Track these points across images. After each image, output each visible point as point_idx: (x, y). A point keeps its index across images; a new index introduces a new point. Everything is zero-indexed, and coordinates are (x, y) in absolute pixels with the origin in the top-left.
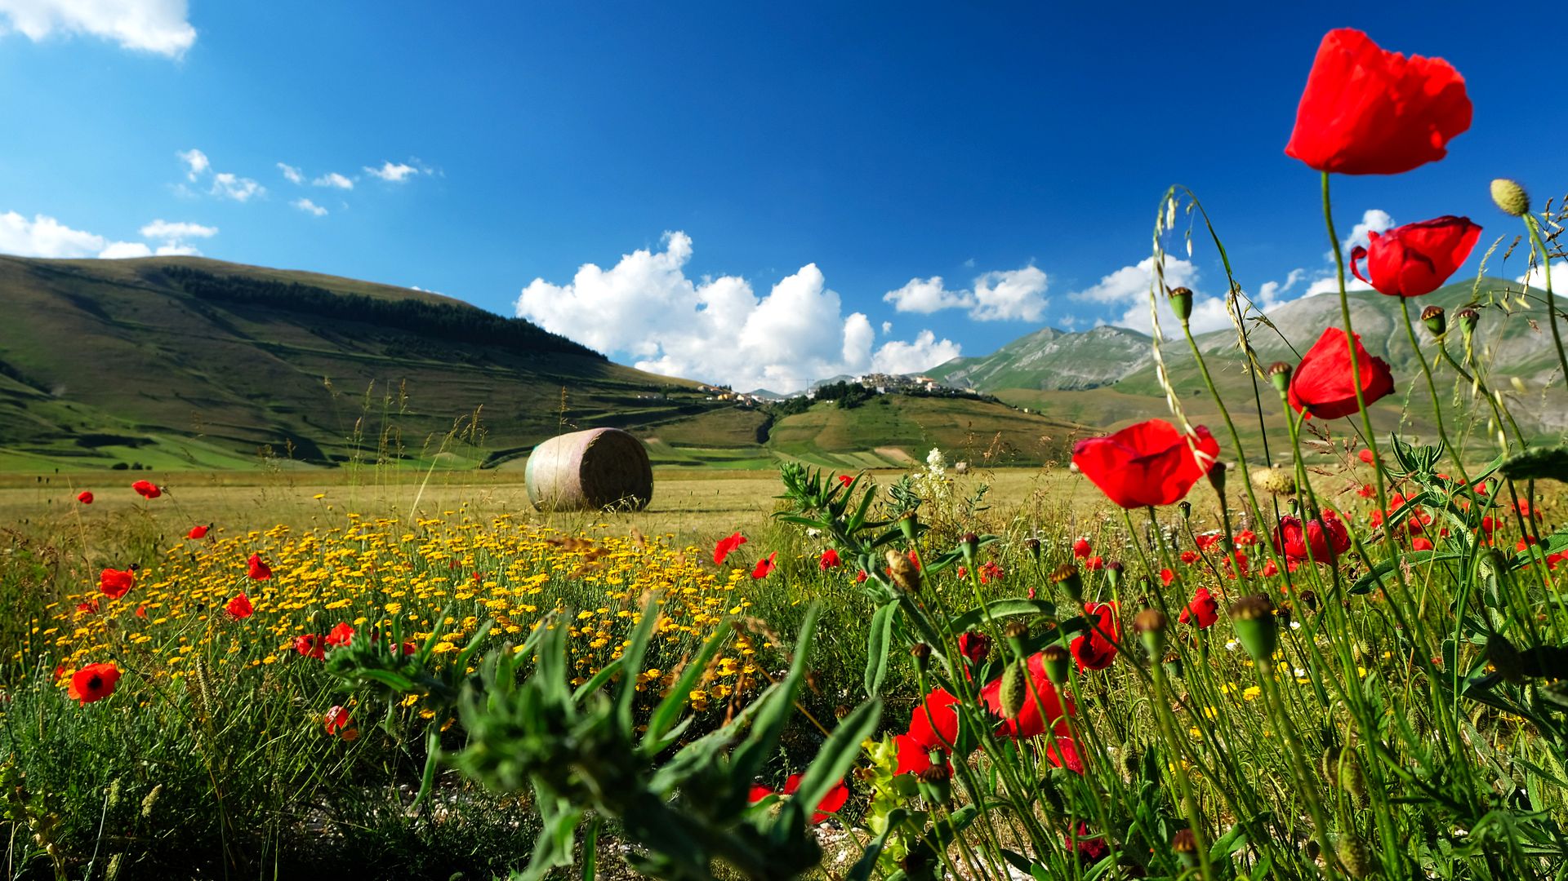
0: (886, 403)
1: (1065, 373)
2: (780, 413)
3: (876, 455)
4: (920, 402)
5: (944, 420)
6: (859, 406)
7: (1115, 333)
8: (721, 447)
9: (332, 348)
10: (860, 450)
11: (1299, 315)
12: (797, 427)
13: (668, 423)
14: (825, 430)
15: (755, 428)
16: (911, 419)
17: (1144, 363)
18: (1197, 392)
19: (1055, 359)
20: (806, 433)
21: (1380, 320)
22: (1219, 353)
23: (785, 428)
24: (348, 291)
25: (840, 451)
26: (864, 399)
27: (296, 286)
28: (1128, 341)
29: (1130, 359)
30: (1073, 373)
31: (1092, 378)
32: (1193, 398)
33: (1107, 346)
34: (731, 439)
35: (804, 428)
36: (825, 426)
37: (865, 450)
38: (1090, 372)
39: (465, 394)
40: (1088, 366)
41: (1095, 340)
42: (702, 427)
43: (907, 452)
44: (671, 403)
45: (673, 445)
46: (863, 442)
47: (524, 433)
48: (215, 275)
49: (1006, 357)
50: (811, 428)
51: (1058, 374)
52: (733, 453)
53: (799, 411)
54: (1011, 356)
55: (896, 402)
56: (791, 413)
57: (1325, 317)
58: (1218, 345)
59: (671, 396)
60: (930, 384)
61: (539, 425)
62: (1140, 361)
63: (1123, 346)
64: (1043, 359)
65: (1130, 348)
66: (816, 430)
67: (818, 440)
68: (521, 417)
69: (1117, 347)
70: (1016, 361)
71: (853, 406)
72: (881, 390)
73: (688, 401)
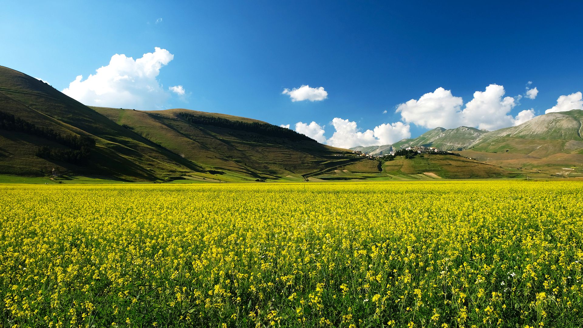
0: (423, 157)
1: (448, 144)
2: (383, 161)
3: (424, 174)
4: (434, 156)
5: (445, 162)
6: (413, 158)
7: (467, 129)
8: (368, 173)
9: (238, 140)
10: (419, 173)
11: (542, 121)
12: (392, 166)
13: (348, 165)
14: (403, 167)
15: (377, 166)
16: (433, 162)
17: (479, 140)
18: (507, 151)
19: (444, 139)
20: (397, 168)
21: (575, 122)
22: (511, 136)
23: (387, 166)
24: (235, 120)
25: (412, 174)
26: (414, 155)
27: (219, 118)
28: (472, 132)
29: (474, 139)
30: (451, 144)
31: (459, 146)
32: (506, 153)
33: (464, 134)
34: (370, 170)
35: (395, 166)
36: (403, 165)
37: (421, 173)
38: (459, 144)
39: (283, 155)
40: (457, 142)
41: (459, 132)
42: (358, 166)
43: (436, 174)
44: (346, 158)
45: (353, 172)
46: (419, 170)
47: (306, 169)
48: (195, 116)
49: (424, 139)
50: (398, 166)
51: (446, 145)
52: (373, 175)
53: (390, 160)
54: (426, 138)
55: (426, 156)
56: (387, 161)
57: (553, 122)
58: (510, 133)
59: (346, 155)
60: (436, 150)
61: (309, 166)
62: (478, 139)
63: (470, 134)
64: (440, 139)
65: (473, 134)
66: (400, 166)
67: (402, 170)
68: (303, 163)
69: (468, 134)
70: (428, 140)
71: (411, 158)
72: (419, 152)
73: (352, 157)
